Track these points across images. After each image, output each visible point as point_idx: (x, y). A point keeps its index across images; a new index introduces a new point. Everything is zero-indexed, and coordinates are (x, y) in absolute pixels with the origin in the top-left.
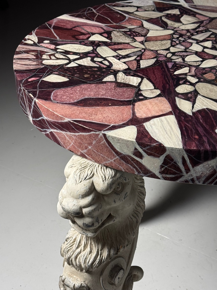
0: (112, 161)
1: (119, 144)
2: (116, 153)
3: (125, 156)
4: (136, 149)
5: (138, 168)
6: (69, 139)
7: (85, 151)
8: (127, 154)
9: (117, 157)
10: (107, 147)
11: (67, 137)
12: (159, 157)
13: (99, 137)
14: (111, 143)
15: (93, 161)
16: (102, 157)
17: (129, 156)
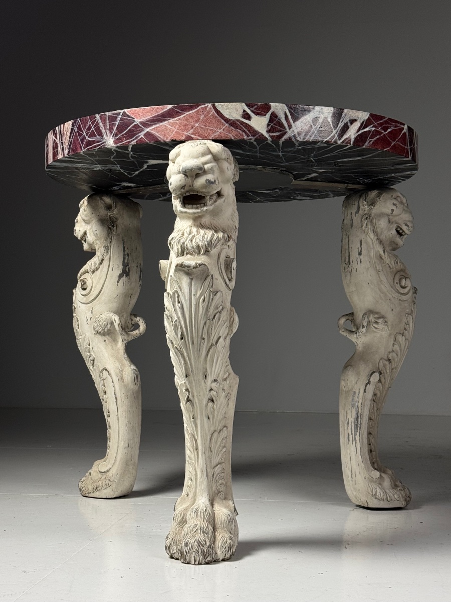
0: (221, 130)
1: (228, 110)
2: (225, 121)
3: (234, 121)
4: (244, 111)
5: (247, 131)
6: (171, 128)
7: (191, 131)
8: (236, 118)
9: (227, 125)
10: (216, 117)
11: (170, 125)
12: (265, 115)
13: (208, 109)
14: (220, 112)
15: (201, 138)
16: (211, 130)
17: (238, 120)
